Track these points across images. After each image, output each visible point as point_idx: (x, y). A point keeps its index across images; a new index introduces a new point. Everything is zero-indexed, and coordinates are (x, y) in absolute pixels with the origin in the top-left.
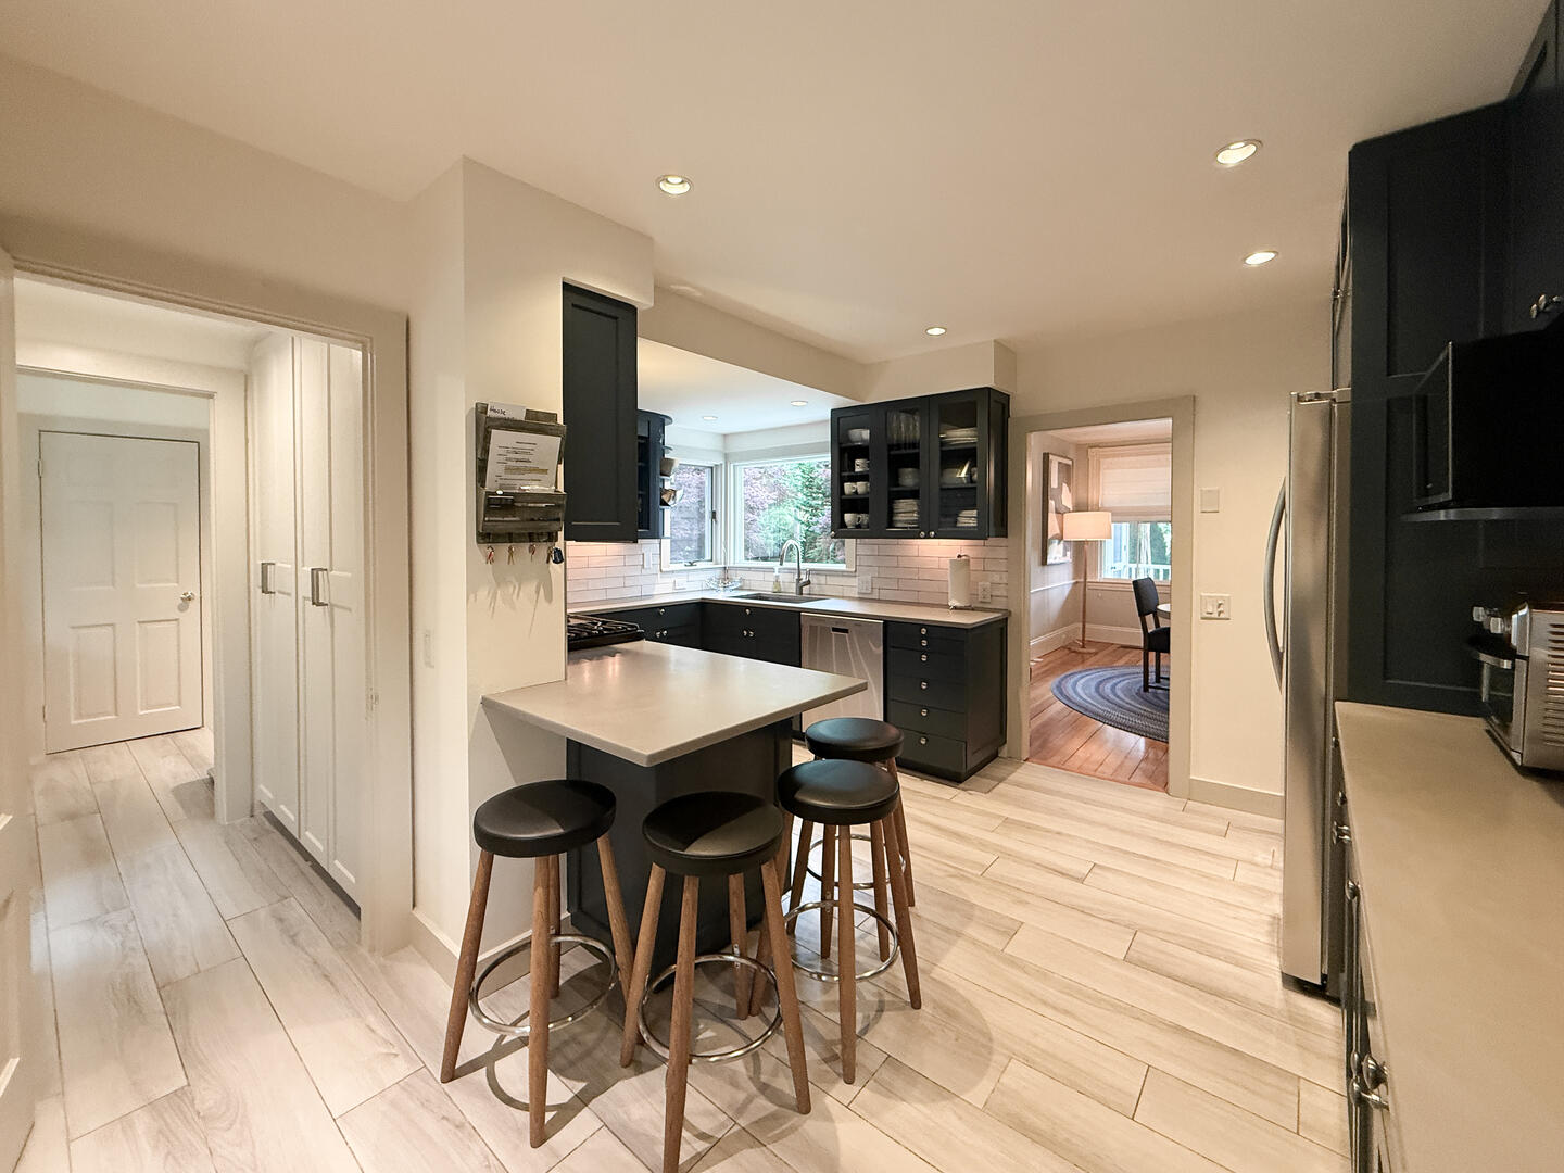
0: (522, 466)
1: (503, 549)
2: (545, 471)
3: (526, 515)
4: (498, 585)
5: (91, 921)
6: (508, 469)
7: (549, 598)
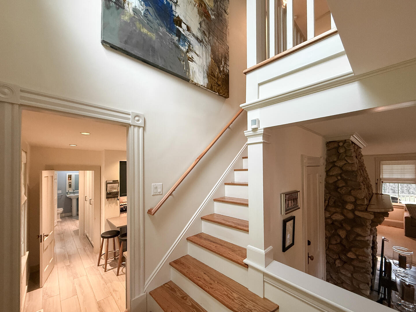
0: (113, 188)
1: (110, 199)
2: (116, 188)
3: (113, 195)
4: (109, 204)
5: (61, 248)
6: (110, 189)
7: (117, 205)
